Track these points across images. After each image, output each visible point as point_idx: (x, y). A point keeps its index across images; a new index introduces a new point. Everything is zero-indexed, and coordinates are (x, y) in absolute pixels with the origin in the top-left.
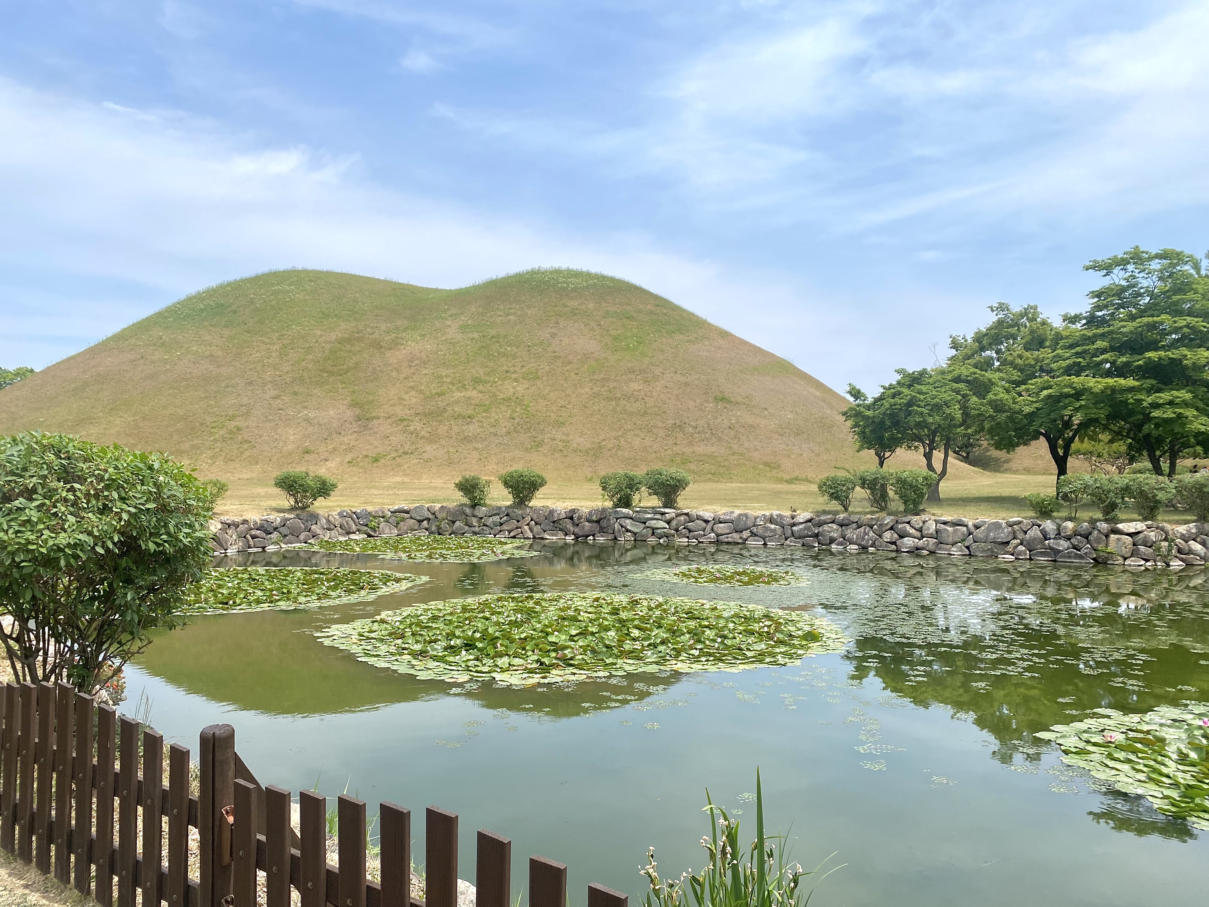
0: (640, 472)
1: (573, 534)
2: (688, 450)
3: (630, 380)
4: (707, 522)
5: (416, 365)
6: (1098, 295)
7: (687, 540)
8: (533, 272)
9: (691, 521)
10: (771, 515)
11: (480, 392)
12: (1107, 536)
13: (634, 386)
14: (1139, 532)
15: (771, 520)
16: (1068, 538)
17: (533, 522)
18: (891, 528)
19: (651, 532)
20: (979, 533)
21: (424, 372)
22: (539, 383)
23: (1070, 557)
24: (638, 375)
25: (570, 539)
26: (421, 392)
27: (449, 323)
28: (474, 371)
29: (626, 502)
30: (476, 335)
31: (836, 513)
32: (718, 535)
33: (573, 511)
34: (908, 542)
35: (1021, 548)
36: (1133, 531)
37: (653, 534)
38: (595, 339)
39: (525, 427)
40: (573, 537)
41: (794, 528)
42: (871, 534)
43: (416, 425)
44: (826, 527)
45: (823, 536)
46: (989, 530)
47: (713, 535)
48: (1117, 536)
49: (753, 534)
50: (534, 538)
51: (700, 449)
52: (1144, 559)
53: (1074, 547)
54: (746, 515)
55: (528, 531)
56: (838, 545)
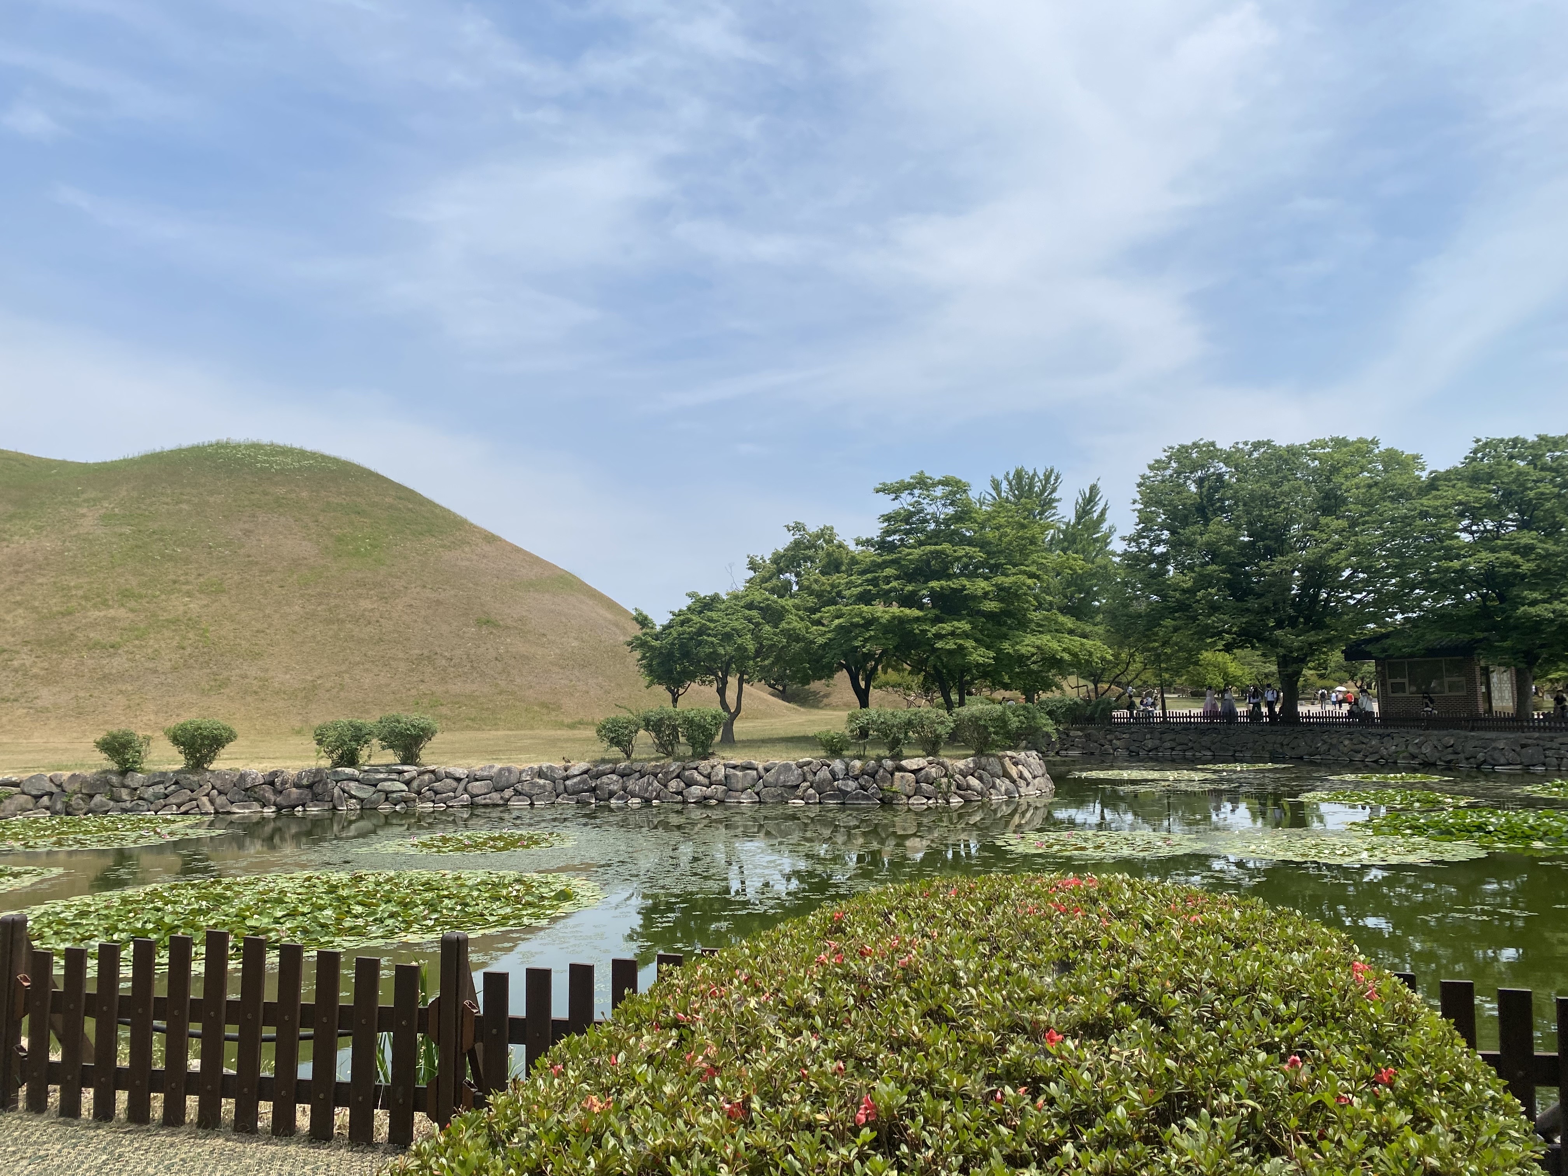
0: (370, 720)
1: (275, 804)
2: (439, 689)
3: (360, 596)
4: (459, 780)
5: (27, 570)
6: (888, 518)
7: (432, 805)
8: (219, 446)
9: (437, 780)
10: (540, 768)
11: (132, 611)
12: (892, 774)
13: (365, 604)
14: (921, 769)
15: (540, 774)
16: (856, 778)
17: (215, 792)
18: (678, 776)
19: (383, 797)
20: (770, 777)
21: (40, 581)
22: (224, 599)
23: (857, 799)
24: (371, 589)
25: (269, 811)
26: (35, 609)
27: (84, 511)
28: (122, 581)
29: (350, 759)
30: (127, 530)
31: (617, 761)
32: (473, 796)
33: (275, 774)
34: (696, 790)
35: (811, 791)
36: (916, 767)
37: (387, 799)
38: (310, 540)
39: (201, 659)
40: (274, 809)
41: (568, 782)
42: (656, 783)
43: (25, 658)
44: (605, 779)
45: (602, 789)
46: (780, 774)
47: (466, 796)
48: (901, 774)
49: (517, 793)
50: (217, 812)
51: (456, 687)
52: (926, 797)
53: (862, 787)
54: (509, 770)
55: (208, 804)
56: (618, 799)
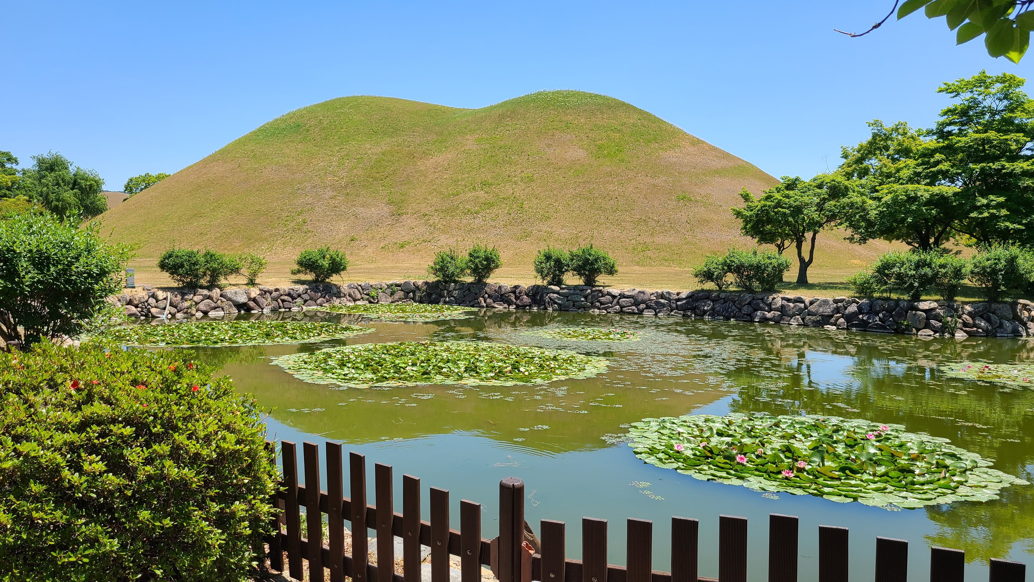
1: (515, 304)
4: (614, 297)
5: (439, 171)
7: (598, 310)
9: (602, 296)
10: (663, 293)
12: (907, 312)
14: (932, 309)
15: (662, 296)
16: (877, 313)
17: (487, 295)
18: (749, 304)
19: (572, 304)
20: (812, 308)
22: (533, 184)
23: (876, 328)
25: (512, 308)
26: (441, 193)
27: (468, 137)
28: (483, 176)
29: (556, 281)
30: (488, 146)
31: (710, 291)
32: (622, 307)
33: (516, 287)
34: (760, 314)
35: (842, 320)
36: (927, 308)
37: (574, 306)
39: (518, 221)
40: (514, 306)
41: (679, 303)
42: (734, 307)
44: (702, 302)
45: (699, 309)
46: (820, 306)
47: (618, 307)
48: (913, 312)
49: (648, 307)
50: (487, 306)
52: (933, 331)
53: (881, 320)
54: (643, 293)
55: (483, 301)
56: (709, 315)
